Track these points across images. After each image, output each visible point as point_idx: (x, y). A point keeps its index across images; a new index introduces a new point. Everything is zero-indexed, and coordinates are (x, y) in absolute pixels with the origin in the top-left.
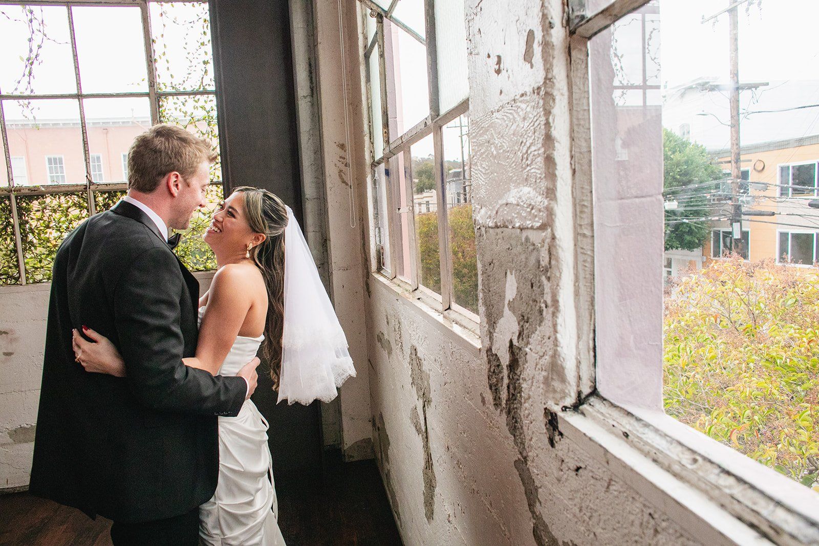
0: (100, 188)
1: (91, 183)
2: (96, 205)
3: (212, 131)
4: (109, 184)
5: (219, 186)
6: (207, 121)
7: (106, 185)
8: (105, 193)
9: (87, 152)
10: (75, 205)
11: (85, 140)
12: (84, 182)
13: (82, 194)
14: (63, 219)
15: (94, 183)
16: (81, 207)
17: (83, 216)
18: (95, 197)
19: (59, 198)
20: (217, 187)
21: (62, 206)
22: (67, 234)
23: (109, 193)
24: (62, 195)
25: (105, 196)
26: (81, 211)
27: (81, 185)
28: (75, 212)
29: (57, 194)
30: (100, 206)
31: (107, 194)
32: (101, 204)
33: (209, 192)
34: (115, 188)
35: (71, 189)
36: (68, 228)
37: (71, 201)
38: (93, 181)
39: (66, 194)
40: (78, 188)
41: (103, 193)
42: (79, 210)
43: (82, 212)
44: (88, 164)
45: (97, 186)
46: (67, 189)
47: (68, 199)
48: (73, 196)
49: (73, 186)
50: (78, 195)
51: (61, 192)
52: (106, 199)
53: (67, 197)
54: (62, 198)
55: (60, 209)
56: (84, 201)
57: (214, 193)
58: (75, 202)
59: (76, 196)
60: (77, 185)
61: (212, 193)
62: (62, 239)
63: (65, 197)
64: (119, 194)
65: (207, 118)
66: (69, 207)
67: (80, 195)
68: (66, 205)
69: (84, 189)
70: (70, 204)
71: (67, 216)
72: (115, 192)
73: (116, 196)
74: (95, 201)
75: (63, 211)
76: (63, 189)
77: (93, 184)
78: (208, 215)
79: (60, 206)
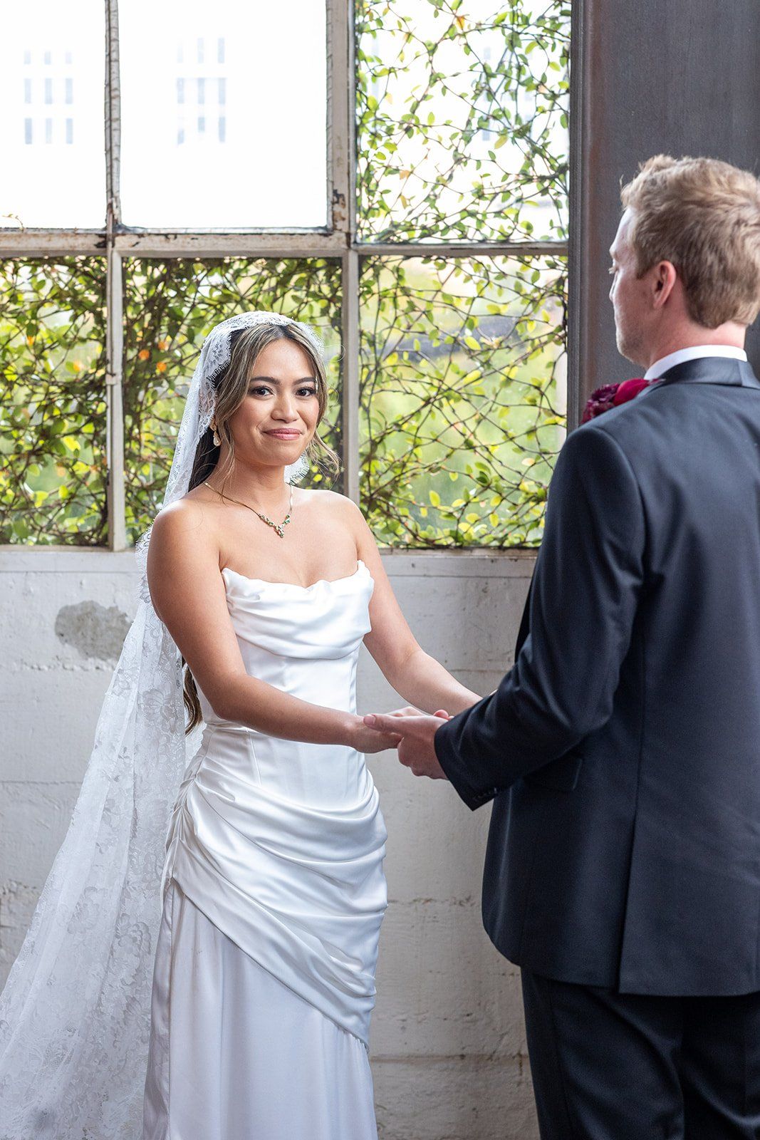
0: (147, 245)
1: (116, 225)
2: (127, 301)
3: (519, 68)
4: (176, 235)
5: (527, 259)
6: (508, 32)
7: (166, 235)
8: (156, 262)
9: (115, 125)
10: (59, 296)
11: (114, 84)
12: (98, 221)
13: (85, 263)
14: (21, 339)
15: (126, 229)
16: (79, 305)
17: (83, 334)
18: (126, 275)
19: (16, 272)
20: (522, 261)
21: (21, 297)
22: (26, 390)
23: (169, 262)
24: (27, 263)
25: (157, 273)
26: (75, 317)
27: (87, 233)
28: (58, 320)
29: (10, 259)
30: (137, 304)
31: (162, 267)
32: (138, 299)
33: (492, 276)
34: (191, 247)
35: (57, 244)
36: (29, 371)
37: (49, 284)
38: (127, 220)
39: (36, 261)
40: (79, 243)
41: (149, 261)
42: (71, 313)
43: (81, 319)
44: (115, 163)
45: (135, 239)
46: (43, 244)
47: (41, 277)
48: (57, 267)
49: (63, 233)
50: (72, 266)
51: (22, 253)
52: (156, 282)
53: (39, 270)
54: (25, 271)
55: (12, 307)
56: (89, 287)
57: (510, 282)
58: (62, 285)
59: (64, 269)
60: (75, 233)
61: (502, 282)
62: (8, 408)
63: (35, 266)
64: (198, 268)
65: (508, 22)
66: (41, 304)
67: (79, 265)
68: (32, 296)
69: (98, 246)
70: (45, 292)
71: (33, 330)
72: (190, 261)
73: (188, 273)
74: (125, 288)
75: (19, 316)
76: (33, 244)
77: (126, 231)
78: (483, 358)
79: (14, 299)
